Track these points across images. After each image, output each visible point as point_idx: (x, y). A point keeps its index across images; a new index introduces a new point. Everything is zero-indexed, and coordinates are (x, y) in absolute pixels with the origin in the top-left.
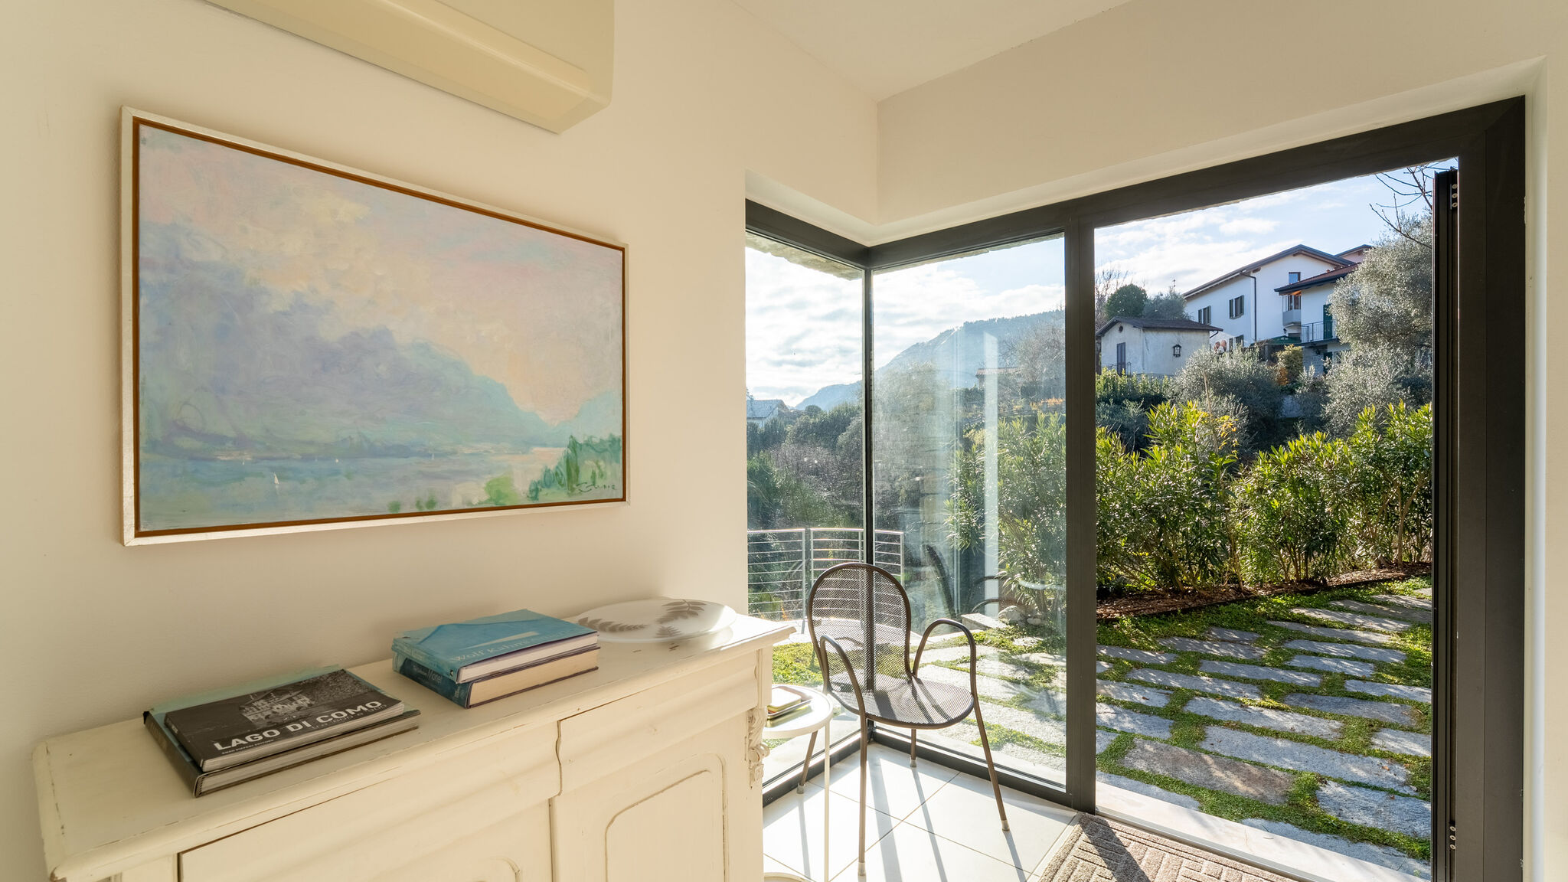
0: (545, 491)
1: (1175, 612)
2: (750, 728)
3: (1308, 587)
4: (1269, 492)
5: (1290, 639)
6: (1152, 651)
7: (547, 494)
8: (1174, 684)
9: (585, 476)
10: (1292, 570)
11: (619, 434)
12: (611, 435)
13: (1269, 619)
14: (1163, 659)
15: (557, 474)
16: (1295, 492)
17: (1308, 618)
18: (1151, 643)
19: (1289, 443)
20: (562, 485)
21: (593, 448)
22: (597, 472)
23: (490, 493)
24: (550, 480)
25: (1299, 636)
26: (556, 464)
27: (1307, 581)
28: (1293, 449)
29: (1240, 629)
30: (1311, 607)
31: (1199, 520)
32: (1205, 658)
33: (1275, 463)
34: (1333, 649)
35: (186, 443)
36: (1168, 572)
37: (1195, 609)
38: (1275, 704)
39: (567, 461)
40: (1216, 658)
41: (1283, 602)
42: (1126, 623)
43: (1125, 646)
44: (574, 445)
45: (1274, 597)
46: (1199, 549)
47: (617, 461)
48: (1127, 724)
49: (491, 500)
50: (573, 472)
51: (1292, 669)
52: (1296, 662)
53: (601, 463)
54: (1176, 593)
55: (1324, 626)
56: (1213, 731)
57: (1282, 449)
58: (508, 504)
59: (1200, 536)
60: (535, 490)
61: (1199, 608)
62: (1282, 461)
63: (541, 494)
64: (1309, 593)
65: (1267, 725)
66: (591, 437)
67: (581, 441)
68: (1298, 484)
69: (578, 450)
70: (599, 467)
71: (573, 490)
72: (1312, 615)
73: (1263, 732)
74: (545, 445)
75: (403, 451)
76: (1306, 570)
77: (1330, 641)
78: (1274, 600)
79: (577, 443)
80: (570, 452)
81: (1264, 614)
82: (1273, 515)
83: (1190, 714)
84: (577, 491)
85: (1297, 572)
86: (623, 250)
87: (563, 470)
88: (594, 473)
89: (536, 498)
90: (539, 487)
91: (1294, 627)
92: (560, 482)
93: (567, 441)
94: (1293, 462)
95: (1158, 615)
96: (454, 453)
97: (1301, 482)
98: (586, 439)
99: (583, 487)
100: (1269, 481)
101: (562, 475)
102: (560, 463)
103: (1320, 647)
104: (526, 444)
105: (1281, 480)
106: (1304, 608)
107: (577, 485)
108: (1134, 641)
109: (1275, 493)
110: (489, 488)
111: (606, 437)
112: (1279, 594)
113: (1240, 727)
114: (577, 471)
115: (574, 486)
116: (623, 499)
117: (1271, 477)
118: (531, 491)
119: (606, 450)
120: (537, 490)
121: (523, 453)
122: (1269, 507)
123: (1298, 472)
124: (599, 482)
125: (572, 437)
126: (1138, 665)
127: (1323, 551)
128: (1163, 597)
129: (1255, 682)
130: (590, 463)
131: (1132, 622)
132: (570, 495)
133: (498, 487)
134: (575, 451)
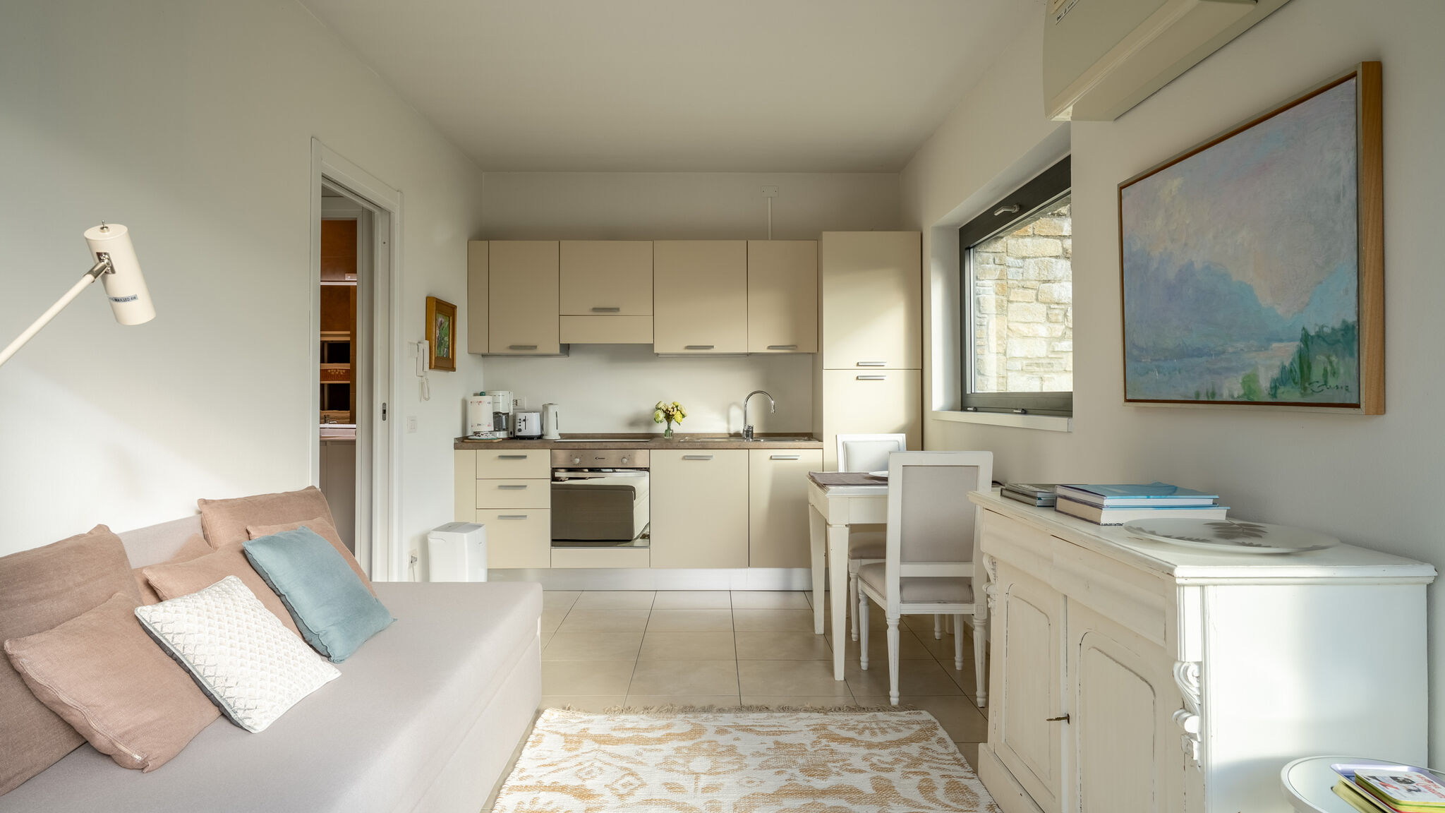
0: (1282, 389)
7: (1283, 393)
9: (1317, 374)
12: (1344, 322)
15: (1291, 371)
20: (1296, 383)
21: (1324, 340)
22: (1329, 368)
23: (1244, 388)
24: (1286, 376)
26: (1290, 360)
39: (1300, 357)
44: (1306, 338)
47: (1352, 355)
49: (1245, 394)
50: (1305, 369)
53: (1334, 358)
58: (1256, 400)
60: (1274, 388)
63: (1279, 391)
66: (1323, 327)
67: (1313, 333)
69: (1310, 343)
70: (1331, 363)
71: (1305, 389)
74: (1281, 341)
75: (1199, 353)
79: (1309, 335)
80: (1302, 346)
84: (1309, 391)
87: (1296, 366)
88: (1325, 370)
89: (1274, 396)
90: (1278, 384)
92: (1294, 380)
93: (1299, 334)
96: (1223, 351)
98: (1317, 329)
99: (1316, 385)
101: (1296, 372)
102: (1293, 359)
104: (1267, 340)
107: (1310, 384)
111: (1341, 325)
114: (1309, 367)
115: (1307, 385)
116: (1359, 406)
118: (1271, 388)
119: (1338, 341)
120: (1277, 388)
124: (1332, 382)
125: (1304, 328)
130: (1321, 358)
132: (1303, 395)
133: (1249, 381)
134: (1306, 345)
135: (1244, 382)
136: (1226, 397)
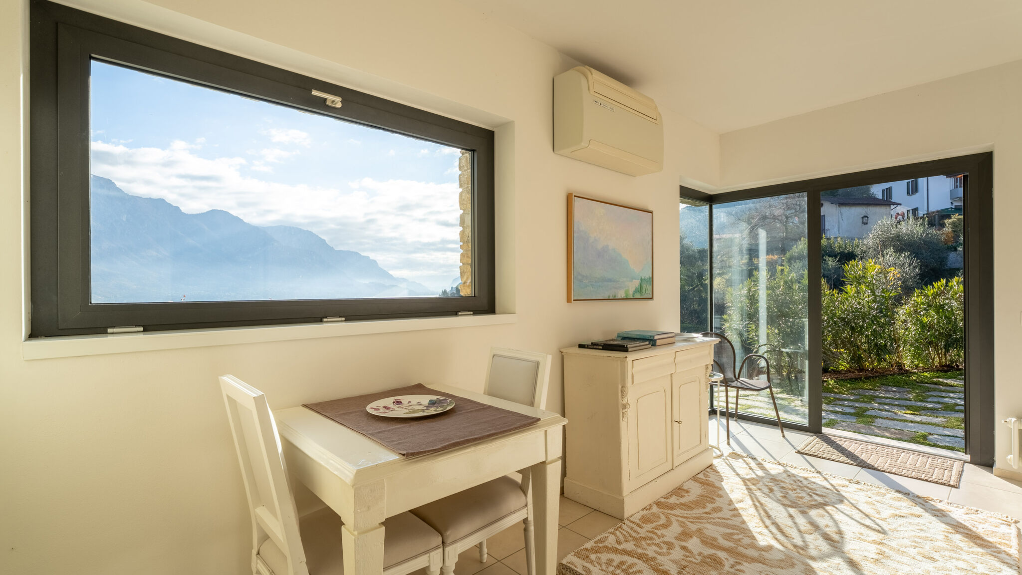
1: (860, 379)
2: (706, 371)
3: (946, 368)
4: (922, 313)
5: (929, 391)
6: (847, 394)
7: (636, 295)
8: (857, 405)
9: (644, 290)
10: (937, 359)
11: (651, 276)
13: (918, 383)
14: (852, 398)
15: (638, 289)
16: (938, 313)
17: (942, 382)
18: (845, 391)
19: (934, 283)
21: (644, 281)
22: (647, 289)
23: (625, 295)
24: (636, 291)
25: (935, 390)
26: (638, 286)
27: (946, 366)
28: (936, 287)
29: (899, 387)
30: (946, 378)
31: (875, 328)
32: (877, 398)
33: (926, 296)
34: (952, 395)
35: (580, 277)
36: (856, 359)
37: (873, 377)
38: (912, 412)
39: (640, 285)
40: (882, 397)
41: (929, 376)
42: (831, 383)
43: (831, 393)
44: (642, 280)
45: (923, 373)
46: (876, 345)
47: (651, 285)
48: (833, 417)
49: (625, 297)
51: (927, 402)
52: (929, 400)
53: (648, 286)
54: (861, 370)
55: (952, 386)
56: (879, 421)
57: (929, 287)
58: (629, 298)
59: (876, 337)
61: (876, 377)
62: (930, 294)
64: (946, 371)
65: (905, 418)
66: (645, 277)
67: (643, 278)
68: (940, 308)
72: (946, 381)
73: (905, 421)
74: (636, 280)
75: (610, 280)
76: (946, 359)
77: (953, 392)
78: (922, 374)
80: (641, 282)
81: (915, 380)
82: (923, 326)
83: (867, 415)
85: (940, 361)
86: (651, 212)
89: (634, 296)
90: (635, 293)
91: (933, 386)
92: (639, 292)
93: (640, 278)
94: (936, 295)
95: (851, 379)
96: (619, 281)
97: (942, 307)
99: (643, 294)
100: (922, 306)
103: (944, 394)
104: (633, 278)
105: (930, 306)
106: (941, 378)
108: (835, 390)
109: (925, 314)
111: (648, 277)
112: (926, 372)
113: (894, 419)
114: (642, 288)
115: (641, 294)
116: (652, 298)
117: (922, 303)
118: (633, 294)
119: (646, 281)
121: (632, 282)
122: (921, 322)
123: (940, 300)
124: (646, 293)
126: (839, 399)
127: (956, 348)
128: (854, 372)
129: (904, 406)
130: (644, 285)
131: (835, 382)
132: (641, 296)
133: (627, 292)
135: (625, 292)
136: (619, 297)
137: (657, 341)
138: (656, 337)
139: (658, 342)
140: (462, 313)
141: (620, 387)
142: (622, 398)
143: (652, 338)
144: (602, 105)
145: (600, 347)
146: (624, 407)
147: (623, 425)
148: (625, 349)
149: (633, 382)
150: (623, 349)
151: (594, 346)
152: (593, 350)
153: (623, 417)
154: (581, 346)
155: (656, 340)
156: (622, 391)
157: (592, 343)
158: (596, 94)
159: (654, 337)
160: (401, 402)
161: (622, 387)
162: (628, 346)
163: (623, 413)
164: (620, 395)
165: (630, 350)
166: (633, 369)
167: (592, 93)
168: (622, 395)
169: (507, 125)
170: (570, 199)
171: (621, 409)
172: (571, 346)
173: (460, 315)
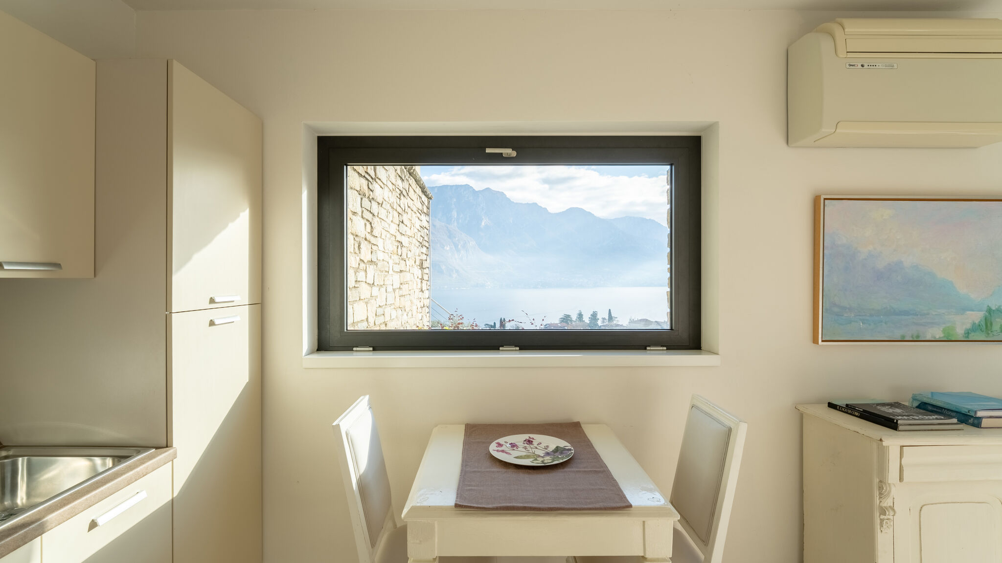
0: (973, 334)
7: (973, 336)
9: (996, 327)
15: (979, 325)
20: (983, 331)
21: (1000, 312)
23: (944, 334)
24: (975, 328)
26: (979, 320)
35: (836, 309)
39: (986, 319)
44: (990, 311)
49: (944, 337)
50: (989, 325)
58: (953, 339)
60: (967, 333)
63: (970, 335)
66: (1000, 306)
67: (994, 309)
69: (992, 314)
71: (988, 334)
74: (973, 311)
75: (906, 313)
79: (992, 309)
80: (987, 314)
84: (991, 335)
87: (983, 323)
88: (1001, 326)
89: (968, 337)
90: (970, 332)
92: (981, 330)
93: (985, 308)
96: (928, 314)
98: (997, 307)
99: (995, 333)
101: (982, 326)
102: (981, 320)
104: (963, 310)
107: (992, 332)
110: (944, 331)
114: (991, 324)
115: (989, 332)
118: (965, 334)
120: (968, 333)
121: (961, 314)
125: (988, 306)
130: (999, 320)
132: (986, 337)
133: (950, 329)
134: (990, 314)
137: (983, 419)
138: (980, 414)
139: (985, 423)
140: (652, 348)
141: (876, 481)
142: (880, 498)
143: (972, 414)
144: (866, 66)
145: (857, 414)
146: (883, 511)
147: (883, 539)
148: (893, 424)
149: (901, 479)
150: (890, 424)
151: (849, 409)
152: (847, 415)
153: (881, 526)
154: (831, 405)
155: (980, 418)
156: (880, 488)
157: (847, 405)
158: (850, 55)
159: (976, 412)
160: (532, 442)
161: (881, 481)
162: (899, 422)
163: (882, 521)
164: (876, 493)
165: (900, 428)
166: (903, 460)
167: (842, 54)
168: (880, 494)
169: (711, 127)
170: (818, 204)
171: (877, 514)
172: (818, 402)
173: (649, 350)
